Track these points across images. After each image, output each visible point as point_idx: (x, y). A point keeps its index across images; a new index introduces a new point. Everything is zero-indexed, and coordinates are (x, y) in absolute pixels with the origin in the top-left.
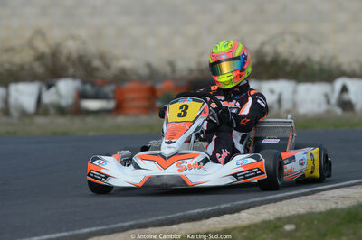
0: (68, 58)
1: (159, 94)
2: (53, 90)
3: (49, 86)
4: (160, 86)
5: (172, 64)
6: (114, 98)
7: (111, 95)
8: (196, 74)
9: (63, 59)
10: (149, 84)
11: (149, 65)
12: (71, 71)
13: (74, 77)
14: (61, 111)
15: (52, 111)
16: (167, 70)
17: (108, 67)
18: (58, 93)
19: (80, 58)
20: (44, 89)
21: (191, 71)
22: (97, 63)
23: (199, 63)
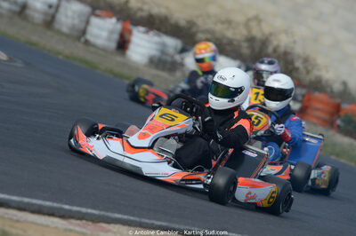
0: (275, 50)
1: (342, 113)
3: (248, 69)
6: (301, 102)
7: (300, 98)
9: (270, 50)
10: (338, 101)
11: (345, 84)
17: (308, 72)
19: (286, 54)
22: (298, 64)
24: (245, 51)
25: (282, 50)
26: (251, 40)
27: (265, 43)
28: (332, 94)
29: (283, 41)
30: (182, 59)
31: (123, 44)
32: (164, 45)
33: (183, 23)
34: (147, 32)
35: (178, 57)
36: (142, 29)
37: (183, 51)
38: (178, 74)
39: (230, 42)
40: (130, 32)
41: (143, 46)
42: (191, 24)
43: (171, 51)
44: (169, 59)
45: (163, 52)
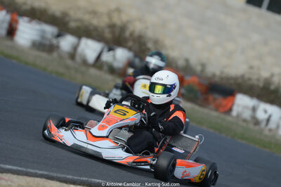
24: (108, 35)
25: (136, 34)
26: (112, 26)
27: (123, 28)
28: (177, 68)
29: (137, 27)
30: (58, 42)
31: (11, 32)
32: (43, 32)
33: (58, 14)
34: (30, 22)
35: (55, 41)
36: (26, 19)
37: (59, 35)
38: (55, 54)
39: (96, 29)
40: (17, 22)
41: (27, 32)
42: (65, 14)
43: (49, 36)
44: (47, 43)
45: (43, 37)
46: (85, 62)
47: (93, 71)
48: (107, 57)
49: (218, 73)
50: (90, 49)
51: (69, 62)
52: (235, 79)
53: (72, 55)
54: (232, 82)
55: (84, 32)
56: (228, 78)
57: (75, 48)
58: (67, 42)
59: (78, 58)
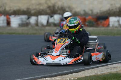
0: (58, 8)
1: (87, 21)
2: (52, 18)
3: (51, 17)
4: (87, 18)
5: (92, 11)
8: (99, 14)
9: (56, 8)
10: (84, 17)
11: (84, 11)
12: (59, 12)
13: (59, 14)
14: (55, 25)
15: (52, 25)
16: (90, 12)
18: (54, 19)
19: (62, 8)
20: (50, 17)
21: (97, 13)
23: (100, 11)
24: (49, 11)
26: (49, 7)
27: (54, 6)
28: (81, 15)
29: (59, 4)
30: (29, 21)
31: (9, 23)
32: (22, 19)
33: (25, 9)
34: (15, 16)
35: (28, 21)
36: (13, 16)
37: (29, 18)
38: (30, 26)
39: (43, 10)
40: (9, 18)
41: (15, 21)
42: (28, 9)
43: (24, 20)
44: (25, 23)
45: (22, 21)
46: (43, 25)
47: (47, 28)
48: (51, 20)
49: (99, 11)
50: (43, 19)
51: (37, 28)
52: (107, 11)
53: (37, 24)
54: (106, 13)
55: (38, 13)
56: (104, 12)
57: (37, 21)
58: (33, 20)
59: (40, 25)
